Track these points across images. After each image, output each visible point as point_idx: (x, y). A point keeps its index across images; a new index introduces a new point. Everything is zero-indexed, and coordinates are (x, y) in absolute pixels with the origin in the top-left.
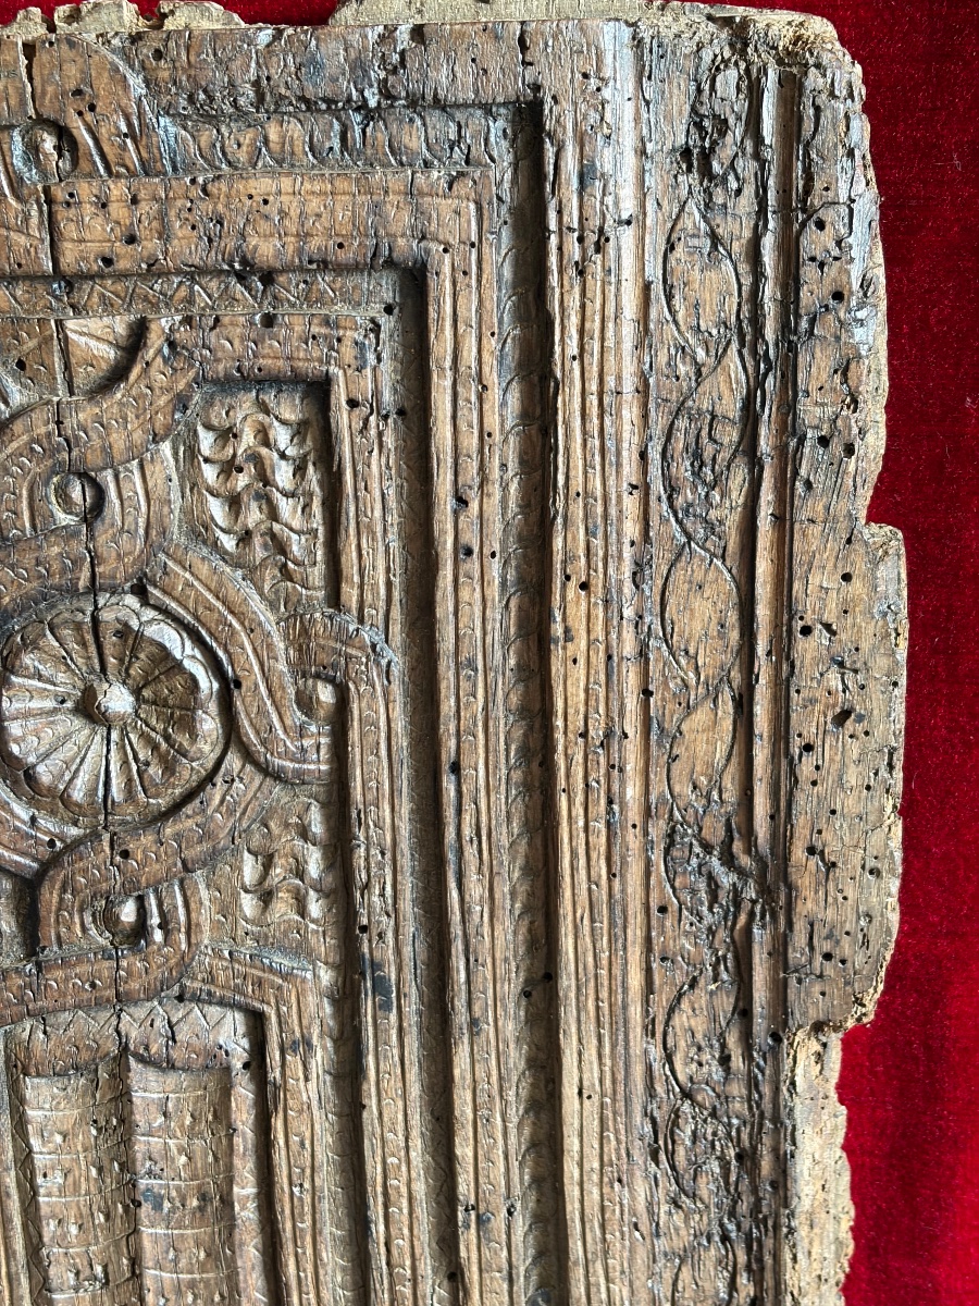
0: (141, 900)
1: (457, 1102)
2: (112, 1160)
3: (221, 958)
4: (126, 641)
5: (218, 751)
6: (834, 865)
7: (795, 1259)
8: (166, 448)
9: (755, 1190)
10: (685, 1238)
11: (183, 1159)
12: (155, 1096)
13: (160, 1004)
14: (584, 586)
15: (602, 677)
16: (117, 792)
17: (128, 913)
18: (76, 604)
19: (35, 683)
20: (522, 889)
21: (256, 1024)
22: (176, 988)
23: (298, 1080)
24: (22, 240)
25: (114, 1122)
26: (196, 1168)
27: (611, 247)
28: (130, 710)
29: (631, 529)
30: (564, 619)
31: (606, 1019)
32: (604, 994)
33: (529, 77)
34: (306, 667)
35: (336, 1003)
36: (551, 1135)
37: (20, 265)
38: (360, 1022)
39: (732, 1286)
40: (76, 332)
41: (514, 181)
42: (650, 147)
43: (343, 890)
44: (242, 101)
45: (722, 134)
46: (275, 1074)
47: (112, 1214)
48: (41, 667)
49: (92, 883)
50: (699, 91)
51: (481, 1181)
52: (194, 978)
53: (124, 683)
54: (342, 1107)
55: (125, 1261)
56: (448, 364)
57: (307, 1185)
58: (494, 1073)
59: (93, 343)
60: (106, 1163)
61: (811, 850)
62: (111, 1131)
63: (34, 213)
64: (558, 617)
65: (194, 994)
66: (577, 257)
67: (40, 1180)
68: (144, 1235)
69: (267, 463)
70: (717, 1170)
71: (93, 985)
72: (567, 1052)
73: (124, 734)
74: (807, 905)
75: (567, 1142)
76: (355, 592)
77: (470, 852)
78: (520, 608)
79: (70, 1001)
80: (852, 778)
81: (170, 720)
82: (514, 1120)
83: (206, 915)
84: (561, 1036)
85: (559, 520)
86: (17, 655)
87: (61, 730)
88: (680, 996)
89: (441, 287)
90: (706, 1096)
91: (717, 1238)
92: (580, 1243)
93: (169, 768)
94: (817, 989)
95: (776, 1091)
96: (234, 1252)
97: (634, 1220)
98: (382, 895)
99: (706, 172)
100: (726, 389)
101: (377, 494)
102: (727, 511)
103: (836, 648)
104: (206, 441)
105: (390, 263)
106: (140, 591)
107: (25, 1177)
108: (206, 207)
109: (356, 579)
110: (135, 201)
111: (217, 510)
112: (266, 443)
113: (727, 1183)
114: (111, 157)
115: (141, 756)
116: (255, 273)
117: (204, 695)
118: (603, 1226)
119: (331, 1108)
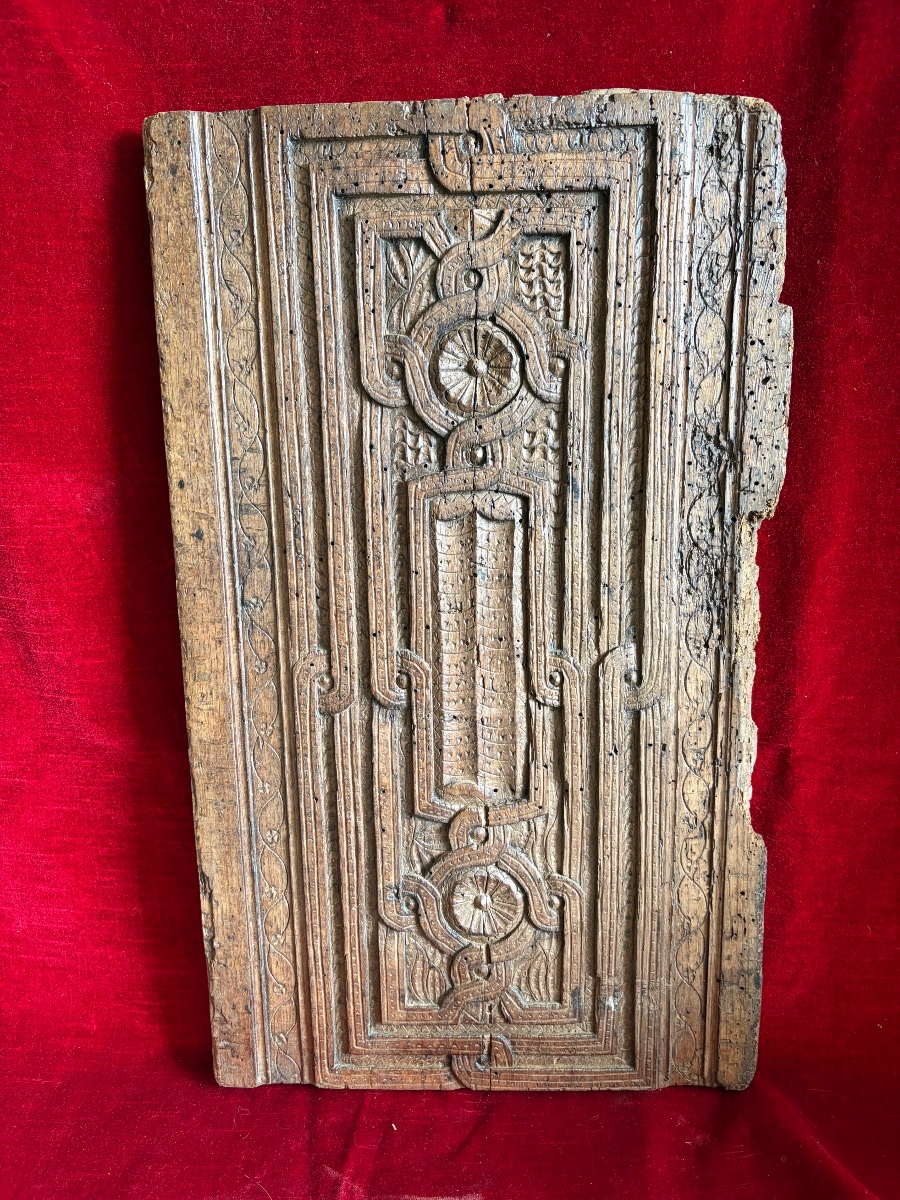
0: (484, 449)
1: (603, 538)
2: (467, 558)
3: (514, 475)
4: (486, 340)
5: (518, 387)
6: (760, 444)
7: (738, 618)
8: (506, 261)
9: (722, 587)
10: (692, 608)
11: (494, 559)
12: (485, 531)
13: (489, 492)
14: (665, 321)
15: (670, 359)
16: (479, 402)
17: (480, 454)
18: (469, 323)
19: (450, 356)
20: (633, 452)
21: (525, 501)
22: (496, 486)
23: (541, 527)
24: (461, 178)
25: (469, 541)
26: (498, 564)
27: (681, 182)
28: (485, 370)
29: (684, 299)
30: (656, 336)
31: (665, 507)
32: (665, 496)
33: (653, 114)
34: (555, 354)
35: (557, 497)
36: (640, 557)
37: (459, 188)
38: (566, 505)
39: (711, 630)
40: (477, 215)
41: (644, 158)
42: (698, 144)
43: (562, 452)
44: (545, 124)
45: (726, 140)
46: (532, 523)
47: (465, 581)
48: (454, 349)
49: (467, 439)
50: (717, 123)
51: (611, 574)
52: (503, 482)
53: (483, 358)
54: (556, 540)
55: (469, 601)
56: (616, 228)
57: (541, 571)
58: (619, 529)
59: (483, 219)
60: (464, 559)
61: (752, 437)
62: (467, 546)
63: (466, 167)
64: (654, 334)
65: (502, 489)
66: (668, 186)
67: (439, 564)
68: (478, 590)
69: (544, 268)
70: (707, 579)
71: (465, 482)
72: (649, 521)
73: (482, 379)
74: (751, 460)
75: (646, 560)
76: (575, 322)
77: (614, 432)
78: (638, 333)
79: (456, 489)
80: (769, 406)
81: (500, 373)
82: (624, 552)
83: (509, 456)
84: (646, 514)
85: (656, 293)
86: (446, 344)
87: (459, 377)
88: (695, 501)
89: (614, 198)
90: (703, 546)
91: (705, 608)
92: (649, 604)
94: (752, 496)
95: (733, 543)
96: (511, 600)
97: (672, 596)
98: (578, 449)
99: (719, 156)
100: (723, 245)
101: (585, 281)
102: (722, 296)
103: (765, 352)
104: (521, 259)
105: (596, 189)
106: (493, 319)
107: (434, 562)
108: (528, 166)
109: (575, 316)
110: (503, 162)
111: (523, 287)
112: (544, 261)
113: (711, 584)
114: (495, 147)
115: (489, 388)
116: (544, 192)
117: (514, 362)
118: (659, 597)
119: (552, 542)
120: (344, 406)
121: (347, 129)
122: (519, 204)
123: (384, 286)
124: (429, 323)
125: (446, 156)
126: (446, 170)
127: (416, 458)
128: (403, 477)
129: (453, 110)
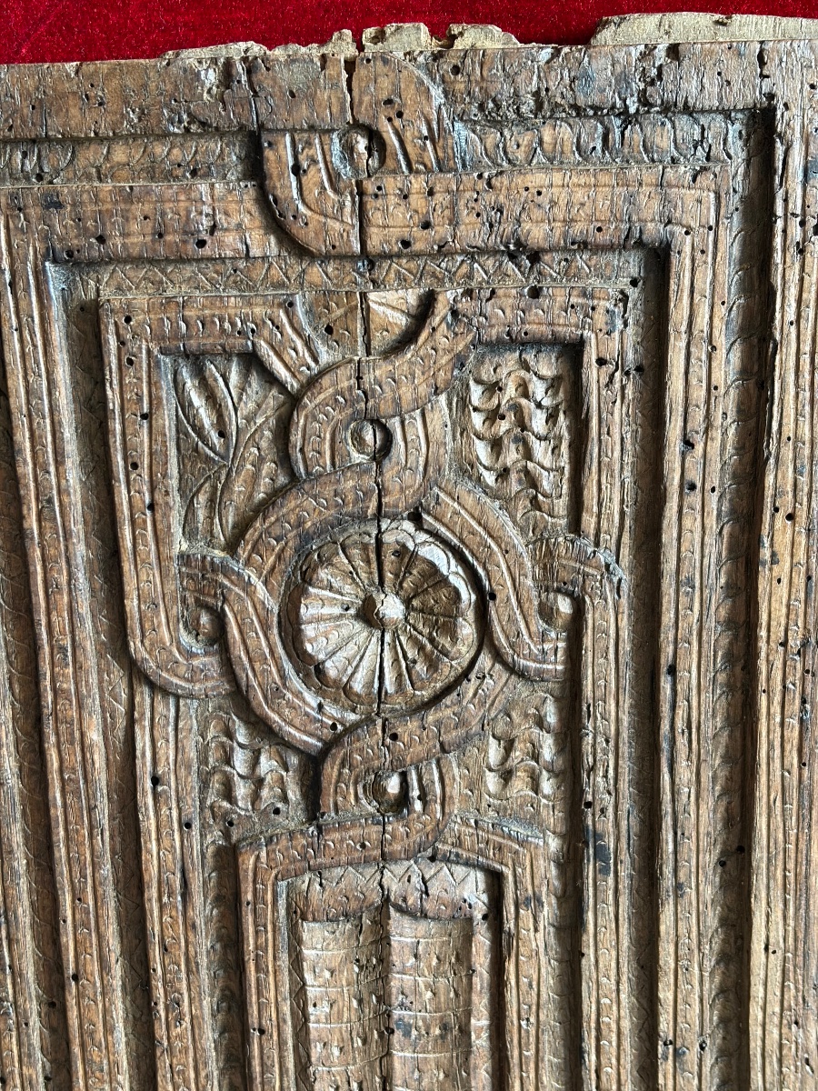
0: (404, 776)
1: (662, 954)
2: (371, 993)
3: (468, 825)
4: (402, 559)
5: (472, 653)
8: (443, 398)
11: (429, 994)
12: (409, 940)
13: (416, 862)
14: (790, 517)
15: (802, 595)
16: (390, 685)
17: (393, 785)
18: (363, 528)
19: (327, 593)
20: (722, 774)
21: (495, 882)
22: (430, 850)
23: (529, 930)
24: (337, 226)
25: (374, 961)
26: (439, 1002)
28: (401, 617)
30: (772, 546)
31: (791, 887)
32: (791, 865)
33: (766, 87)
34: (549, 581)
35: (561, 867)
36: (737, 983)
37: (334, 247)
38: (583, 883)
40: (376, 302)
41: (746, 174)
43: (572, 772)
44: (524, 109)
46: (510, 925)
47: (369, 1040)
48: (332, 580)
49: (365, 760)
51: (679, 1020)
52: (445, 842)
53: (397, 594)
54: (562, 954)
55: (378, 1080)
56: (684, 328)
57: (532, 1020)
58: (694, 929)
59: (389, 311)
60: (365, 996)
62: (371, 969)
63: (348, 204)
64: (766, 542)
65: (445, 855)
66: (799, 238)
67: (311, 1009)
68: (395, 1058)
69: (526, 412)
71: (363, 846)
72: (757, 913)
73: (396, 637)
75: (753, 989)
76: (594, 520)
77: (681, 741)
78: (731, 535)
79: (344, 858)
81: (434, 626)
82: (707, 968)
83: (457, 789)
84: (753, 900)
85: (772, 461)
86: (315, 570)
87: (345, 632)
89: (681, 265)
92: (760, 1075)
93: (433, 665)
96: (469, 1074)
97: (806, 1056)
98: (605, 776)
101: (617, 438)
104: (476, 393)
105: (640, 244)
106: (416, 518)
107: (298, 1006)
108: (490, 198)
109: (595, 509)
110: (431, 193)
111: (482, 451)
112: (526, 395)
114: (413, 157)
115: (410, 655)
116: (525, 253)
117: (464, 605)
118: (780, 1061)
119: (552, 953)
120: (94, 703)
121: (77, 119)
122: (470, 276)
123: (173, 452)
124: (277, 531)
125: (304, 179)
126: (302, 208)
127: (255, 797)
128: (227, 835)
129: (316, 81)
